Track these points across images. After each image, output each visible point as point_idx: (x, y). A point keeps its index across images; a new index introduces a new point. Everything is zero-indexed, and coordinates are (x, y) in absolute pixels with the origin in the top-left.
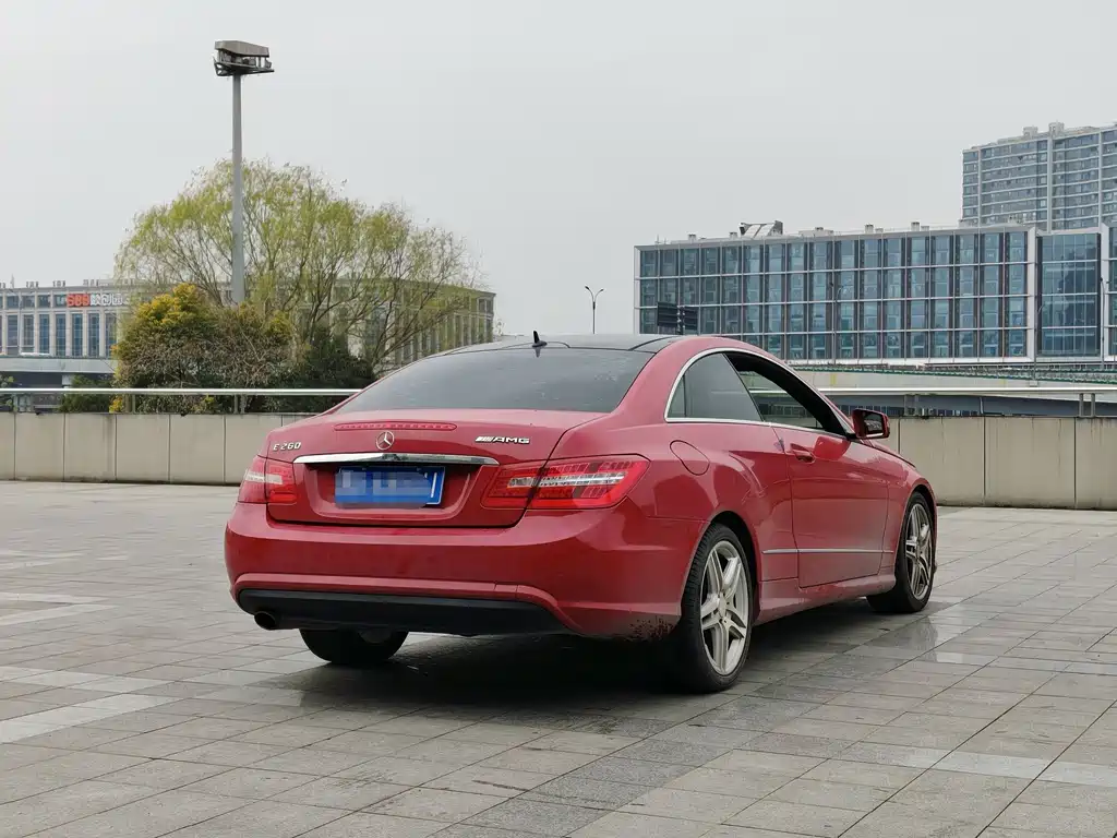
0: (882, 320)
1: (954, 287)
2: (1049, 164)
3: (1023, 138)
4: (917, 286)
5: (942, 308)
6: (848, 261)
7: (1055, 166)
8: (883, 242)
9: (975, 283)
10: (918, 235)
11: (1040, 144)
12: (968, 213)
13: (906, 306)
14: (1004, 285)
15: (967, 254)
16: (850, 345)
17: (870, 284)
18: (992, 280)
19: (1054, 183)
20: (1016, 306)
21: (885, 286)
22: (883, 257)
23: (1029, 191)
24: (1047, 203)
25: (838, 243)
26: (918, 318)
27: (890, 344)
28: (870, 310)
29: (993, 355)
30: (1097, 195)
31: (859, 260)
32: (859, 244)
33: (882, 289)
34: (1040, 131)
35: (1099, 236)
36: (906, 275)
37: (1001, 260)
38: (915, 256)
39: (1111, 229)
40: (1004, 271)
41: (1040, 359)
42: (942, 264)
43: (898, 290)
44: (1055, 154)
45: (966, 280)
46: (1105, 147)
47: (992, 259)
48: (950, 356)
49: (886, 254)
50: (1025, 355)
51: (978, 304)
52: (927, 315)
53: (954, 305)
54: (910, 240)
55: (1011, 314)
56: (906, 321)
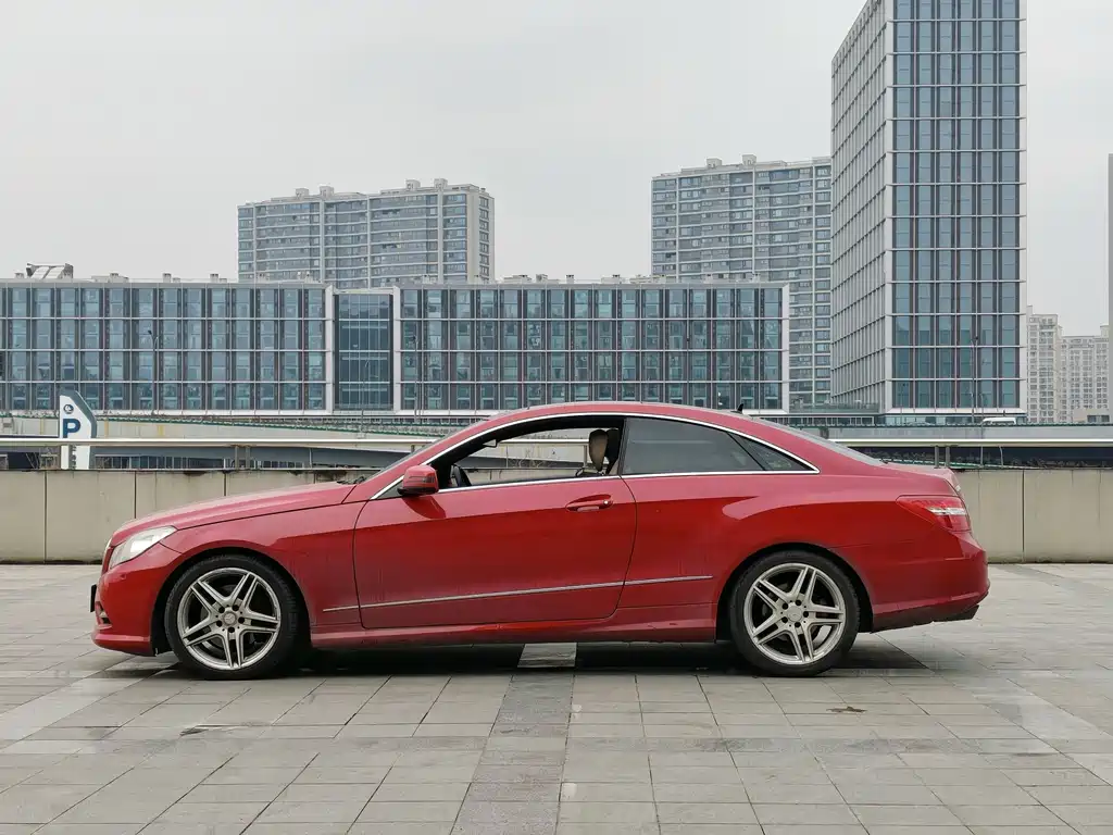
0: (183, 371)
1: (255, 341)
2: (322, 225)
3: (295, 199)
4: (218, 338)
5: (243, 361)
6: (146, 310)
7: (326, 228)
8: (183, 292)
9: (276, 335)
10: (219, 287)
11: (313, 206)
12: (244, 268)
13: (207, 358)
14: (303, 341)
15: (267, 310)
16: (149, 395)
17: (170, 333)
18: (292, 335)
19: (326, 244)
20: (314, 361)
21: (186, 336)
22: (183, 306)
23: (302, 250)
24: (320, 263)
25: (136, 291)
26: (219, 370)
27: (191, 395)
28: (170, 360)
29: (293, 408)
30: (366, 258)
31: (158, 309)
32: (158, 292)
33: (183, 337)
34: (311, 194)
35: (391, 297)
36: (207, 326)
37: (300, 316)
38: (215, 308)
39: (402, 291)
40: (303, 327)
41: (337, 413)
42: (243, 317)
43: (199, 340)
44: (326, 216)
45: (267, 332)
46: (373, 214)
47: (292, 315)
48: (252, 408)
49: (185, 305)
50: (324, 408)
51: (278, 357)
52: (228, 368)
53: (255, 359)
54: (210, 291)
55: (310, 369)
56: (207, 372)
